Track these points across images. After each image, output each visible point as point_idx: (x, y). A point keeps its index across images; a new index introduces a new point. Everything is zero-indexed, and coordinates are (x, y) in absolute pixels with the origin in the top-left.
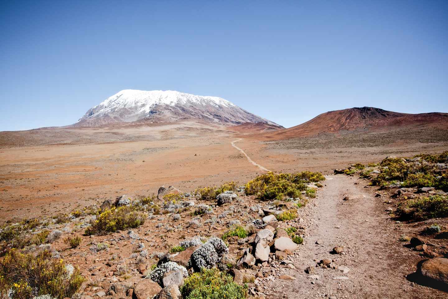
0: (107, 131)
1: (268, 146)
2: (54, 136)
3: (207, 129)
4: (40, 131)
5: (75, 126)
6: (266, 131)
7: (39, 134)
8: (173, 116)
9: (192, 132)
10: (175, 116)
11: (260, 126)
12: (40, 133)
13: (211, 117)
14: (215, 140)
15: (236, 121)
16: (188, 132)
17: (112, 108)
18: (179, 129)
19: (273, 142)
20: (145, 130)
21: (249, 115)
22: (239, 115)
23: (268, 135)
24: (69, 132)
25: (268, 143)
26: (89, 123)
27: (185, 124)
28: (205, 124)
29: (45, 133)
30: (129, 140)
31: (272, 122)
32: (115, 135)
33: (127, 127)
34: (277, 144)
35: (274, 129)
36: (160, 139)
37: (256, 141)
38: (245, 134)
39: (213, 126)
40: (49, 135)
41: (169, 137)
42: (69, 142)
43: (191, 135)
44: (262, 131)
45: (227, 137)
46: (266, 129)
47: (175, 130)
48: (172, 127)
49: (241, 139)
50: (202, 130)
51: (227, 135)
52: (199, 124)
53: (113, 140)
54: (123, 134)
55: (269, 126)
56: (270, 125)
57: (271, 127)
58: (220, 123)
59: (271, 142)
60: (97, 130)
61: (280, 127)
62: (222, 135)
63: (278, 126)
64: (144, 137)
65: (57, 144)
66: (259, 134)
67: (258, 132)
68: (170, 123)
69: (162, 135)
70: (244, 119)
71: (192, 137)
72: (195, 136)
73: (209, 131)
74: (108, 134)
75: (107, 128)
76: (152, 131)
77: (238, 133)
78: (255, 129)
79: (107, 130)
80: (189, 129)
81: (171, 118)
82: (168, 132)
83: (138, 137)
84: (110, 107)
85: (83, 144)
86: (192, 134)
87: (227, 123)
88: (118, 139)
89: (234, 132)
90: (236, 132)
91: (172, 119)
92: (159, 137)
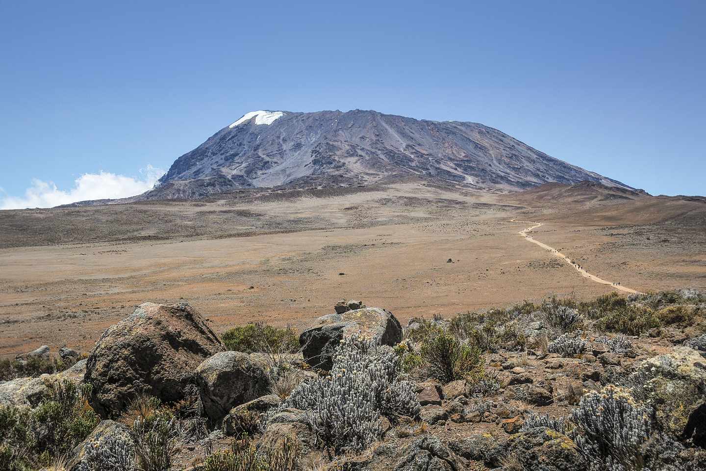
0: (224, 209)
1: (618, 240)
2: (117, 221)
3: (453, 201)
4: (77, 209)
5: (149, 198)
6: (599, 202)
7: (83, 216)
8: (367, 171)
9: (417, 209)
10: (371, 172)
11: (584, 192)
12: (85, 214)
13: (459, 172)
14: (479, 227)
15: (520, 181)
16: (409, 207)
17: (228, 154)
18: (385, 202)
19: (626, 231)
20: (307, 205)
21: (551, 164)
22: (527, 165)
23: (608, 214)
24: (145, 212)
25: (615, 232)
26: (178, 190)
27: (397, 190)
28: (446, 189)
29: (94, 214)
30: (277, 230)
31: (612, 180)
32: (244, 218)
33: (264, 199)
34: (639, 234)
35: (621, 197)
36: (346, 225)
37: (580, 228)
38: (546, 212)
39: (466, 194)
40: (104, 218)
41: (365, 220)
42: (151, 232)
43: (413, 214)
44: (588, 205)
45: (504, 219)
46: (600, 198)
47: (377, 205)
48: (369, 198)
49: (540, 225)
50: (440, 204)
51: (502, 215)
52: (430, 189)
53: (242, 229)
54: (260, 215)
55: (607, 192)
56: (611, 189)
57: (611, 193)
58: (481, 185)
59: (621, 231)
60: (202, 205)
61: (636, 193)
62: (490, 215)
63: (629, 191)
64: (308, 221)
65: (130, 239)
66: (585, 212)
67: (580, 207)
68: (362, 188)
69: (349, 217)
70: (538, 175)
71: (418, 220)
72: (426, 219)
73: (457, 206)
74: (229, 215)
75: (222, 202)
76: (324, 207)
77: (530, 209)
78: (570, 199)
79: (223, 205)
80: (411, 202)
81: (362, 175)
82: (360, 209)
83: (297, 221)
84: (222, 152)
85: (181, 239)
86: (419, 213)
87: (498, 186)
88: (253, 225)
89: (519, 208)
90: (522, 208)
91: (366, 177)
92: (343, 221)
